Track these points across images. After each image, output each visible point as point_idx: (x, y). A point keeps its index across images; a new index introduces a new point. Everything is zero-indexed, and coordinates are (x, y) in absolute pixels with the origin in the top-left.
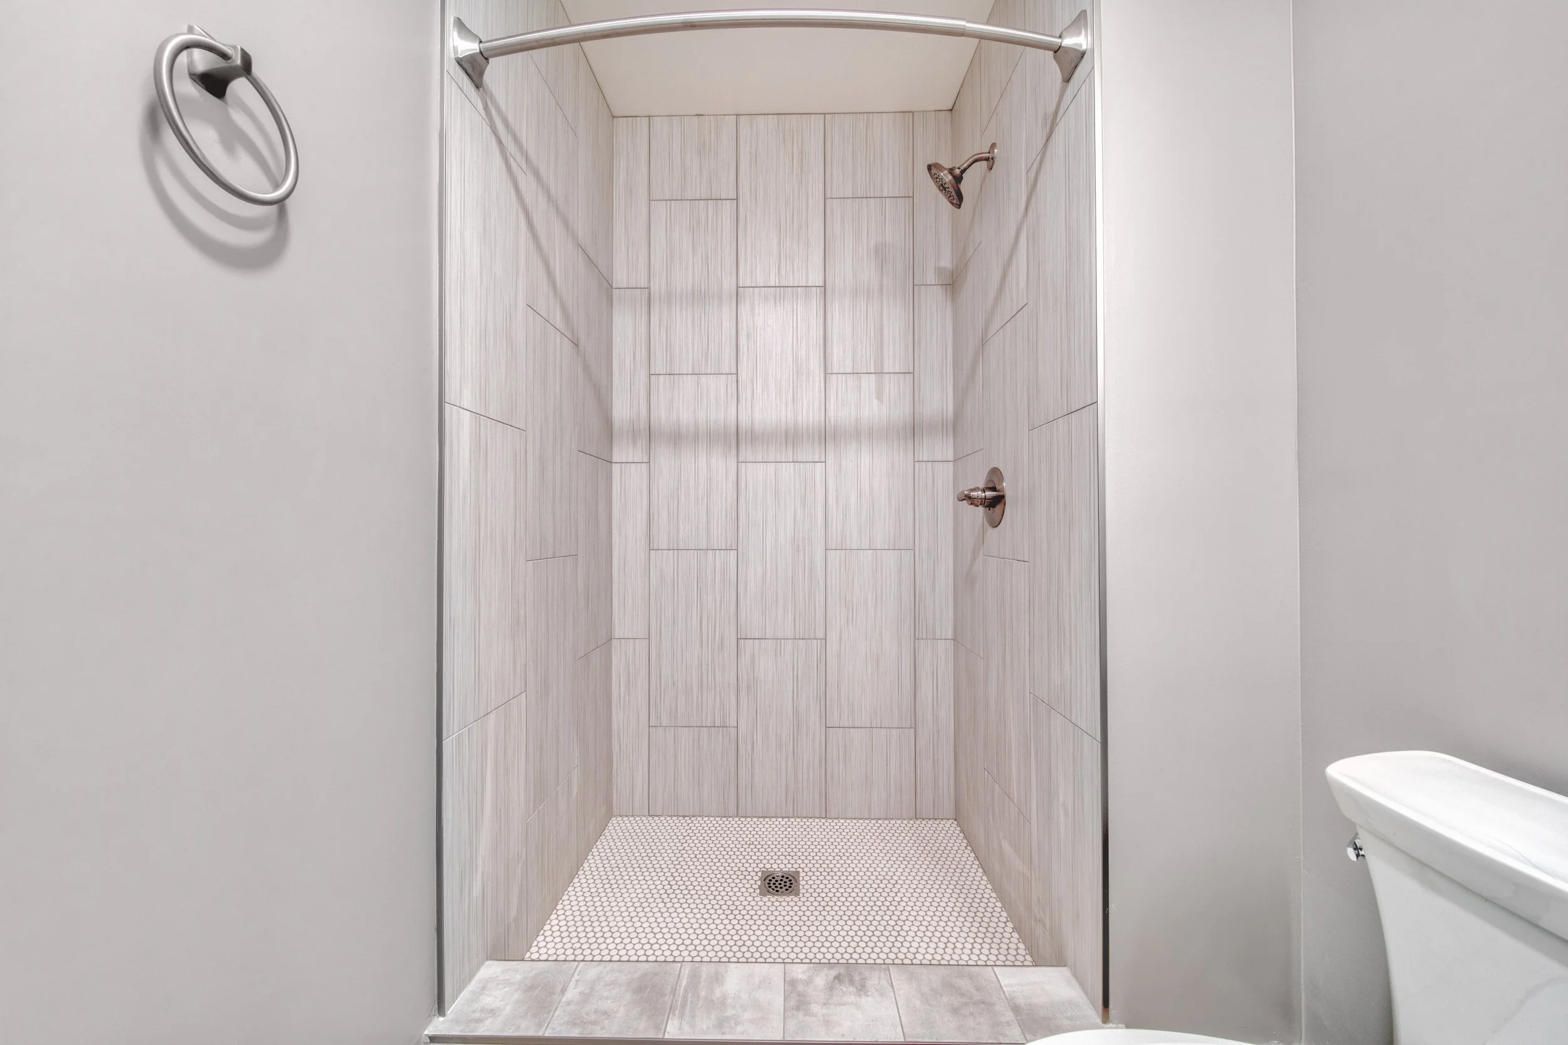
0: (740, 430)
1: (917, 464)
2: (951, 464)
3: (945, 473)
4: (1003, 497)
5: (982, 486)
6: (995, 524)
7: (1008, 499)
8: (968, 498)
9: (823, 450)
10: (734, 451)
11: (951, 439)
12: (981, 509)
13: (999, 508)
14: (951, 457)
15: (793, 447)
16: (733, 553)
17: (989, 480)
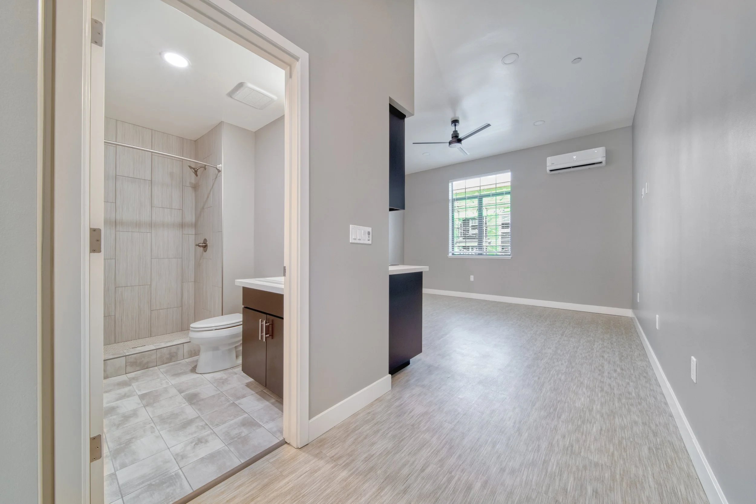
0: (117, 221)
1: (183, 235)
2: (194, 236)
3: (192, 238)
4: (207, 245)
5: (202, 242)
6: (205, 251)
7: (208, 246)
8: (199, 246)
9: (151, 229)
10: (114, 227)
11: (194, 229)
12: (202, 248)
13: (206, 247)
14: (194, 233)
15: (139, 228)
16: (114, 261)
17: (204, 242)
